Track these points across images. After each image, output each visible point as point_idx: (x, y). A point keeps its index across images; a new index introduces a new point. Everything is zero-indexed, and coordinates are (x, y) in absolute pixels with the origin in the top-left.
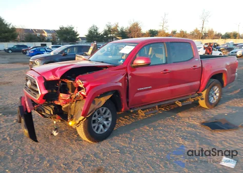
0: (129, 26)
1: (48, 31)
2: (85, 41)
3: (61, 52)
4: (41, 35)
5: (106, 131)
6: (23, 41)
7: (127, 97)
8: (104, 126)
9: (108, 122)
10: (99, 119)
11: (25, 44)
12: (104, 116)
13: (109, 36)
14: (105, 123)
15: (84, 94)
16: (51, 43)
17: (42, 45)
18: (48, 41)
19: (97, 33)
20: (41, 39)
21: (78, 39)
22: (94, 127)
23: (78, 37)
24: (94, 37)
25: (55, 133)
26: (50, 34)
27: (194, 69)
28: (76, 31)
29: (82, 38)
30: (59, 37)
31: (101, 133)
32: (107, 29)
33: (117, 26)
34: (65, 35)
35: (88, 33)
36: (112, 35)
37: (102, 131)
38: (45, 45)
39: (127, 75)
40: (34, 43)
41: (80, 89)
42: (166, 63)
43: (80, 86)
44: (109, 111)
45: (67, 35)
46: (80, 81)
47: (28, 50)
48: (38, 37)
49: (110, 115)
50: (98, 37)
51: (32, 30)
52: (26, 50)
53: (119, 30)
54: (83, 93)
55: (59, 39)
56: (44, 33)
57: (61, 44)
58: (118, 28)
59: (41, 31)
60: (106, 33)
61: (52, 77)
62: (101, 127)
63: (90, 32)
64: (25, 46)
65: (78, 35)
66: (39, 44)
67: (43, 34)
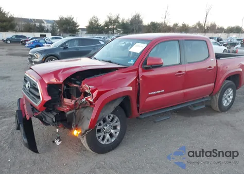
0: (131, 18)
1: (48, 21)
2: (85, 32)
3: (62, 45)
4: (40, 25)
5: (113, 140)
6: (22, 31)
7: (138, 102)
8: (111, 135)
9: (116, 131)
10: (105, 128)
11: (24, 34)
12: (111, 124)
13: (110, 27)
14: (113, 131)
15: (91, 100)
16: (50, 34)
17: (41, 35)
18: (47, 31)
19: (97, 24)
20: (41, 29)
21: (77, 31)
22: (99, 137)
23: (78, 28)
24: (95, 29)
25: (58, 143)
26: (50, 25)
27: (210, 70)
28: (75, 21)
29: (83, 29)
30: (59, 28)
31: (107, 143)
32: (108, 20)
33: (118, 17)
34: (65, 26)
35: (88, 24)
36: (112, 27)
37: (108, 140)
38: (45, 36)
39: (138, 77)
40: (33, 33)
41: (86, 94)
42: (180, 63)
43: (87, 91)
44: (116, 118)
45: (67, 26)
46: (87, 86)
47: (27, 41)
48: (37, 27)
49: (119, 123)
50: (98, 29)
51: (31, 19)
52: (25, 41)
53: (120, 22)
54: (89, 99)
55: (58, 30)
56: (43, 22)
57: (61, 35)
58: (119, 19)
59: (41, 21)
60: (107, 24)
61: (54, 80)
62: (108, 136)
63: (91, 23)
64: (24, 37)
65: (78, 26)
66: (38, 35)
67: (43, 25)
